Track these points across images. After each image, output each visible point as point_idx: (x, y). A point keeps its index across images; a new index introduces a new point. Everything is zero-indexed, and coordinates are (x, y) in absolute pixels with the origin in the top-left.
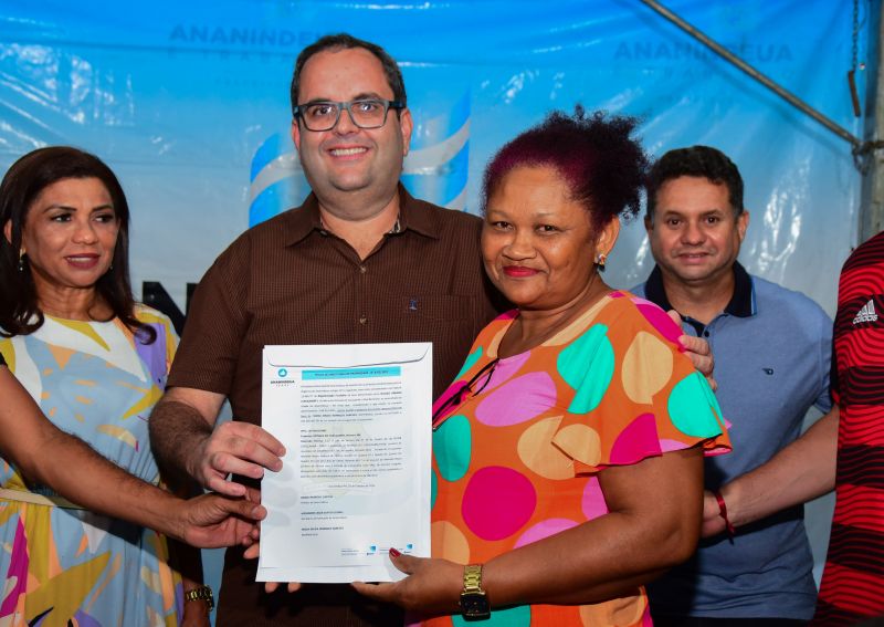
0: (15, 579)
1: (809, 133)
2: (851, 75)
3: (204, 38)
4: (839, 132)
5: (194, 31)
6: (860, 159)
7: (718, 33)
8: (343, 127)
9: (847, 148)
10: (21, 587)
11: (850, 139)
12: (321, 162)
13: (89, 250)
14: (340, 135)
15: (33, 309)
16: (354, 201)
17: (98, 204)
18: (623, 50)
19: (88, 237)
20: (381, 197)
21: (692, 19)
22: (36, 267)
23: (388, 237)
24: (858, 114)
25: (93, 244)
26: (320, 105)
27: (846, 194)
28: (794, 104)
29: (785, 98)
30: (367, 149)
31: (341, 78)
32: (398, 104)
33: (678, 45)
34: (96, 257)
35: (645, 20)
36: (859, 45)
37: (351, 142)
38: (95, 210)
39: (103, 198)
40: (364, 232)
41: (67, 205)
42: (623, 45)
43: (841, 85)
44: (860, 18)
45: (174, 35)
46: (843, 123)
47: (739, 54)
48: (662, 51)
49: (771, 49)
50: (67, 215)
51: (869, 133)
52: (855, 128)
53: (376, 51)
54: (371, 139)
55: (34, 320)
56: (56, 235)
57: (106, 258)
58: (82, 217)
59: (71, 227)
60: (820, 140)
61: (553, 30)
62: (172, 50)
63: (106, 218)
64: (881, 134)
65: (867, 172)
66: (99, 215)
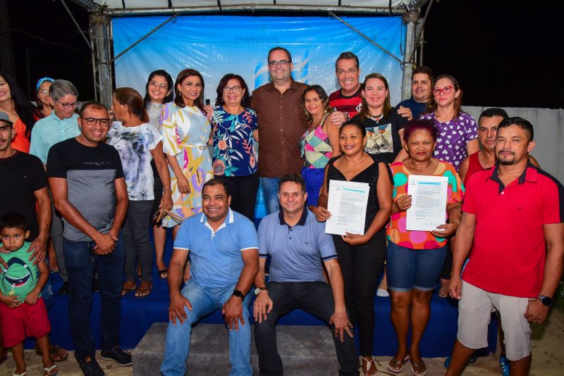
0: (186, 161)
2: (401, 45)
4: (397, 59)
6: (402, 66)
7: (369, 35)
8: (278, 67)
9: (399, 63)
10: (187, 163)
11: (400, 61)
12: (274, 74)
13: (195, 92)
15: (184, 103)
16: (281, 82)
19: (195, 89)
20: (286, 81)
21: (362, 31)
23: (287, 90)
24: (402, 55)
26: (274, 62)
28: (387, 53)
30: (283, 71)
31: (278, 56)
32: (290, 61)
34: (196, 94)
37: (280, 70)
38: (197, 83)
39: (199, 81)
40: (283, 88)
41: (191, 82)
43: (399, 48)
44: (403, 30)
45: (236, 39)
46: (399, 57)
50: (190, 84)
51: (404, 60)
52: (401, 58)
54: (284, 69)
55: (184, 105)
56: (188, 88)
57: (198, 94)
58: (194, 85)
59: (191, 87)
60: (393, 62)
63: (199, 86)
64: (407, 60)
65: (403, 69)
66: (197, 85)
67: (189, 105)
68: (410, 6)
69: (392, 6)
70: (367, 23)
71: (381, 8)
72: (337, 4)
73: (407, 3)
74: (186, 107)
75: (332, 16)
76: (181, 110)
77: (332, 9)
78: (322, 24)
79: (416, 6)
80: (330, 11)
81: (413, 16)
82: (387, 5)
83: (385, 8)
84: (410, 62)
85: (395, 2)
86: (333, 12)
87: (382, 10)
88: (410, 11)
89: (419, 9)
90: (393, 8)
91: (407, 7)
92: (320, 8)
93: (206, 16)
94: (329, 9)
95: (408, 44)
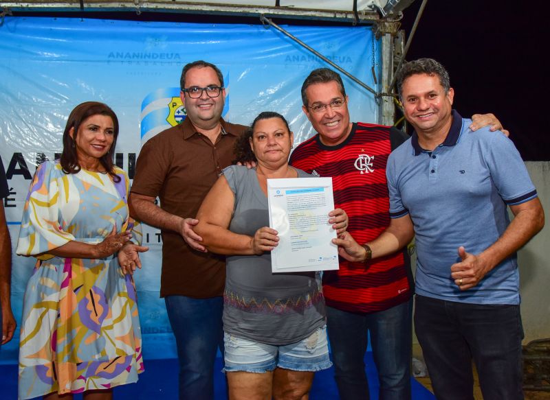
0: (67, 274)
1: (359, 90)
2: (373, 68)
3: (122, 57)
4: (370, 89)
5: (118, 54)
6: (378, 100)
9: (372, 95)
10: (70, 276)
11: (373, 92)
12: (195, 109)
13: (102, 144)
14: (203, 100)
15: (77, 164)
16: (207, 123)
17: (109, 127)
18: (288, 58)
19: (102, 138)
21: (313, 47)
22: (78, 147)
23: (220, 136)
24: (376, 83)
25: (104, 142)
26: (194, 88)
27: (374, 113)
29: (350, 77)
30: (212, 104)
33: (309, 56)
34: (104, 147)
35: (297, 47)
36: (375, 57)
37: (207, 102)
38: (107, 128)
39: (111, 125)
41: (97, 124)
42: (288, 56)
43: (370, 73)
44: (375, 48)
45: (110, 56)
46: (371, 86)
47: (332, 61)
48: (303, 58)
49: (344, 58)
50: (95, 128)
51: (380, 90)
52: (375, 88)
53: (213, 67)
54: (214, 101)
55: (77, 168)
57: (107, 148)
58: (102, 130)
59: (97, 134)
60: (363, 92)
61: (262, 51)
62: (109, 61)
63: (110, 132)
64: (384, 90)
65: (380, 105)
66: (108, 131)
67: (88, 168)
68: (386, 8)
69: (358, 9)
70: (319, 36)
71: (341, 12)
72: (273, 4)
73: (381, 5)
74: (82, 171)
75: (266, 23)
76: (70, 177)
77: (266, 11)
78: (250, 35)
79: (396, 9)
80: (263, 15)
81: (390, 25)
82: (351, 9)
83: (347, 13)
84: (389, 94)
85: (363, 3)
86: (268, 16)
87: (344, 16)
88: (386, 18)
89: (401, 13)
90: (360, 13)
91: (382, 10)
92: (247, 10)
93: (58, 19)
94: (262, 11)
95: (384, 66)
